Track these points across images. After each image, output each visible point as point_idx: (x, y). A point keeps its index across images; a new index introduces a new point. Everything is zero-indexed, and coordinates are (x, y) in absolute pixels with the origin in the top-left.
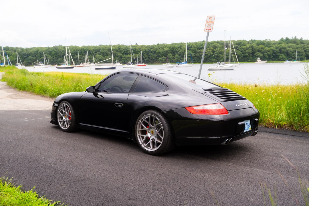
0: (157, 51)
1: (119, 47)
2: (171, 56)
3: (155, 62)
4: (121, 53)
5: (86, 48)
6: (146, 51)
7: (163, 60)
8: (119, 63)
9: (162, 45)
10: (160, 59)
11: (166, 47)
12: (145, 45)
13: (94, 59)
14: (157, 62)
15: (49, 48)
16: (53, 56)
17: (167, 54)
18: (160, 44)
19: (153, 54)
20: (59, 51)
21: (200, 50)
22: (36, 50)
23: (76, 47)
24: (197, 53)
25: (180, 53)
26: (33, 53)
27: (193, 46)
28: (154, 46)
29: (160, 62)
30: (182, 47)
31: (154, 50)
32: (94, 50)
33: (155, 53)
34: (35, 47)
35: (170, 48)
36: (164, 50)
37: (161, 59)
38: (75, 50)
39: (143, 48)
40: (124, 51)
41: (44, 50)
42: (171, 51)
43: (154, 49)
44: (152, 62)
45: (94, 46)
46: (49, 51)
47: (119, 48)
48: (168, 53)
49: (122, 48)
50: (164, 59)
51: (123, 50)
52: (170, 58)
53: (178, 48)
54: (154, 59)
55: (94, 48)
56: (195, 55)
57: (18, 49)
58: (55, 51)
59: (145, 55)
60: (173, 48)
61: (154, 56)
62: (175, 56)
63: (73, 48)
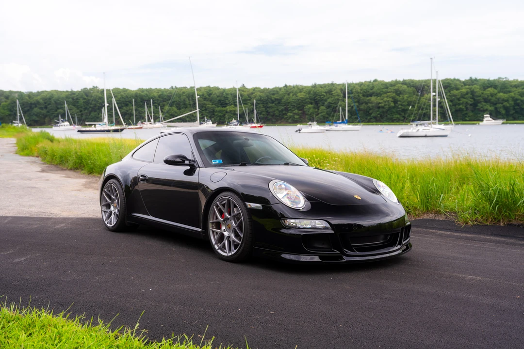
0: (283, 100)
1: (210, 90)
2: (311, 110)
3: (279, 121)
4: (213, 103)
5: (146, 92)
6: (262, 99)
7: (296, 117)
8: (211, 122)
9: (294, 87)
10: (289, 114)
11: (301, 92)
12: (259, 88)
13: (161, 115)
14: (283, 120)
15: (72, 93)
16: (81, 107)
17: (303, 106)
18: (290, 86)
19: (275, 104)
20: (92, 99)
21: (370, 98)
22: (48, 96)
23: (125, 90)
24: (362, 103)
25: (329, 103)
26: (41, 101)
27: (354, 90)
28: (278, 90)
29: (290, 121)
30: (333, 93)
31: (278, 97)
32: (159, 96)
33: (279, 103)
34: (46, 91)
35: (309, 93)
36: (298, 98)
37: (291, 114)
38: (123, 98)
39: (256, 93)
40: (218, 99)
41: (63, 95)
42: (311, 99)
43: (278, 95)
44: (273, 120)
45: (160, 90)
46: (73, 99)
47: (210, 92)
48: (306, 103)
49: (215, 93)
50: (298, 115)
51: (218, 97)
52: (309, 113)
53: (325, 94)
54: (277, 116)
55: (160, 93)
56: (358, 107)
57: (13, 95)
58: (85, 99)
59: (260, 107)
60: (315, 94)
61: (277, 109)
62: (319, 110)
63: (120, 92)
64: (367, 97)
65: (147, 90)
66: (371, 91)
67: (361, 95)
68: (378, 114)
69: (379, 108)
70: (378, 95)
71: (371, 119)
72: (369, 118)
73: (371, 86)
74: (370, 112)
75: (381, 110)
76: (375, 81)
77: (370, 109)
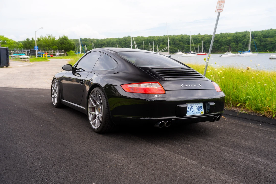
0: (219, 41)
1: (182, 37)
2: (234, 46)
3: (217, 51)
4: (184, 43)
5: (152, 38)
6: (209, 40)
7: (226, 49)
8: (181, 52)
9: (225, 34)
10: (222, 48)
11: (229, 36)
12: (207, 35)
13: (158, 49)
14: (219, 51)
15: (119, 39)
16: (123, 46)
17: (230, 43)
18: (223, 33)
19: (215, 43)
20: (128, 41)
21: (267, 39)
22: (109, 41)
23: (142, 37)
24: (262, 42)
25: (244, 42)
26: (106, 43)
27: (258, 35)
28: (217, 36)
29: (222, 51)
30: (246, 36)
31: (217, 39)
32: (158, 40)
33: (217, 42)
34: (108, 39)
35: (233, 37)
36: (227, 39)
37: (223, 48)
38: (141, 41)
39: (205, 37)
40: (186, 40)
41: (115, 40)
42: (234, 40)
43: (217, 38)
44: (214, 51)
45: (158, 37)
46: (119, 42)
47: (182, 38)
48: (231, 42)
49: (185, 38)
50: (227, 48)
51: (186, 39)
52: (233, 47)
53: (242, 37)
54: (216, 49)
55: (158, 38)
56: (260, 43)
57: (94, 40)
58: (124, 42)
59: (207, 44)
60: (237, 37)
61: (216, 45)
62: (238, 45)
63: (140, 38)
64: (266, 38)
65: (152, 37)
66: (268, 35)
67: (262, 37)
68: (271, 47)
69: (272, 44)
70: (271, 37)
71: (267, 50)
72: (266, 49)
73: (268, 32)
74: (267, 46)
75: (273, 45)
76: (271, 29)
77: (267, 45)
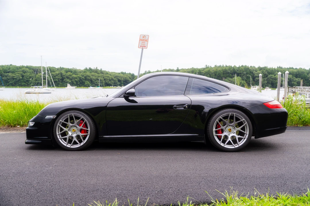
64: (7, 73)
66: (9, 70)
67: (2, 72)
68: (13, 82)
69: (14, 79)
70: (13, 72)
71: (9, 84)
72: (8, 84)
73: (9, 67)
74: (9, 81)
75: (15, 80)
76: (11, 65)
77: (8, 80)
